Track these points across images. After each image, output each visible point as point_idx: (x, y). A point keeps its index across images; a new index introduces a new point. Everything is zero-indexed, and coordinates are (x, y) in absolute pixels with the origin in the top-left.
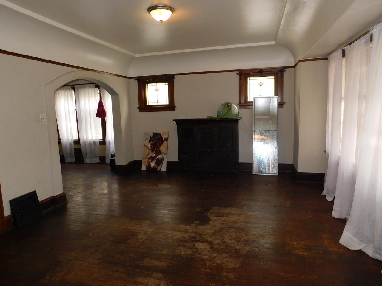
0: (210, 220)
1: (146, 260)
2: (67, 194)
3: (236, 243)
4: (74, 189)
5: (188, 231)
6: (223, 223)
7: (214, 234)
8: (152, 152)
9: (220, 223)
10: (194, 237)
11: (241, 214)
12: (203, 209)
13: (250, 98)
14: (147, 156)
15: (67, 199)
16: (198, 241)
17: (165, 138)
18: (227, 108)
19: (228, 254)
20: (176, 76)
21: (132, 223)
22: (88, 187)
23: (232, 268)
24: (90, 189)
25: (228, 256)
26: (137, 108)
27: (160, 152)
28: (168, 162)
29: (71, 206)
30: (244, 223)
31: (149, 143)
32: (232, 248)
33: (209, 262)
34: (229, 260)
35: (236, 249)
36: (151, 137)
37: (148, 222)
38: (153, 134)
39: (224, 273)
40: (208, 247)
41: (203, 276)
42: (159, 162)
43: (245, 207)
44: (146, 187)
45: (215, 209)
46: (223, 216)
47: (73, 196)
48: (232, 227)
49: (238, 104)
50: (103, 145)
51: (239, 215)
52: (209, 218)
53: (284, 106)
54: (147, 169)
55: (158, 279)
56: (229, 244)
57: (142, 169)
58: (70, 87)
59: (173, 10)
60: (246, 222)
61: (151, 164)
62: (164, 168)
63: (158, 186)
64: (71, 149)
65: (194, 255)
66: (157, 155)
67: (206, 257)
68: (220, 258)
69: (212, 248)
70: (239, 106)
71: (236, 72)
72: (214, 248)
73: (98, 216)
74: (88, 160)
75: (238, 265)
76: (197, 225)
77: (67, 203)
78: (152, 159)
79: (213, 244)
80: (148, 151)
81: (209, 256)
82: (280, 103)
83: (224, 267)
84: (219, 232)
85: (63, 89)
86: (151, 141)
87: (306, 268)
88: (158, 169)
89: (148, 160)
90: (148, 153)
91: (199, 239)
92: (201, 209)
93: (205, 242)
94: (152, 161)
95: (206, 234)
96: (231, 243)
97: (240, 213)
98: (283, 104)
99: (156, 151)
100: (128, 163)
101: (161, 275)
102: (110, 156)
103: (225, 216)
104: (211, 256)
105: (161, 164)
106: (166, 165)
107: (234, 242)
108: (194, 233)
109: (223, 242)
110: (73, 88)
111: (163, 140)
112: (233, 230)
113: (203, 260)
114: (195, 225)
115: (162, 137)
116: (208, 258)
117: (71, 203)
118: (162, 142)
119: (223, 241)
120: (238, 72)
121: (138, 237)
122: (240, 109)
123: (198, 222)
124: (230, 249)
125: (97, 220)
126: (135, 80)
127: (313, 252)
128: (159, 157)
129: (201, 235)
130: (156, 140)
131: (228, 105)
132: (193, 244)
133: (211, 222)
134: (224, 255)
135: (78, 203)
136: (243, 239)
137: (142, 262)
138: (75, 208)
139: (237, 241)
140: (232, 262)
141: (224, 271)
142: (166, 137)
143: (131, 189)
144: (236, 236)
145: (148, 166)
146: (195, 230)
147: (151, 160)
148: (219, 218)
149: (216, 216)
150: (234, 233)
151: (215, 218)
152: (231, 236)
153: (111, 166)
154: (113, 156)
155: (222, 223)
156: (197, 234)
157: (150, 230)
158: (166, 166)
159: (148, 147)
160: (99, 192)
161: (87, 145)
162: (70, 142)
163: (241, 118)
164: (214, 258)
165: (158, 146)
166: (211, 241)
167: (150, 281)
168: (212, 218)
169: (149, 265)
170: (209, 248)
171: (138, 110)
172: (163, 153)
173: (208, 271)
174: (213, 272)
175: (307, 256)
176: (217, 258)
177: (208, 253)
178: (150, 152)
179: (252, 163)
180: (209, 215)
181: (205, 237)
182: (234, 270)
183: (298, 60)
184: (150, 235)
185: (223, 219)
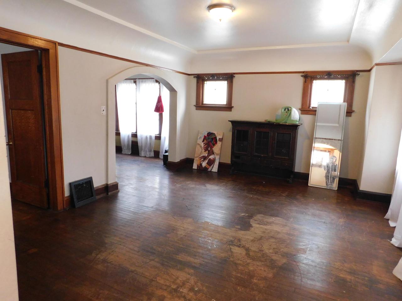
0: (252, 227)
1: (182, 255)
2: (119, 183)
3: (273, 253)
4: (127, 179)
5: (227, 234)
6: (265, 232)
7: (253, 241)
8: (205, 151)
9: (261, 231)
10: (232, 241)
11: (286, 226)
12: (247, 215)
13: (314, 104)
14: (200, 156)
15: (119, 188)
16: (235, 245)
17: (219, 139)
18: (287, 112)
19: (263, 263)
20: (236, 75)
21: (174, 218)
22: (140, 179)
23: (263, 277)
24: (141, 182)
25: (263, 265)
26: (194, 105)
27: (213, 152)
28: (220, 163)
29: (122, 195)
30: (287, 235)
31: (203, 142)
32: (268, 258)
33: (242, 267)
34: (263, 268)
35: (272, 260)
36: (205, 136)
37: (190, 220)
38: (208, 133)
39: (255, 280)
40: (244, 252)
41: (233, 279)
42: (211, 163)
43: (292, 219)
44: (194, 186)
45: (259, 217)
46: (266, 225)
47: (125, 186)
48: (272, 237)
49: (300, 109)
50: (159, 141)
51: (284, 226)
52: (251, 225)
53: (353, 114)
54: (198, 169)
55: (189, 274)
56: (266, 253)
57: (193, 168)
58: (132, 81)
59: (233, 8)
60: (289, 234)
61: (202, 163)
62: (215, 168)
63: (206, 186)
64: (128, 141)
65: (228, 258)
66: (209, 154)
67: (239, 262)
68: (253, 266)
69: (248, 255)
70: (300, 112)
71: (301, 74)
72: (249, 255)
73: (145, 207)
74: (143, 154)
75: (270, 275)
76: (237, 229)
77: (119, 191)
78: (205, 158)
79: (250, 250)
80: (201, 150)
81: (243, 261)
82: (349, 111)
83: (256, 275)
84: (258, 240)
85: (126, 82)
86: (205, 140)
87: (344, 292)
88: (209, 170)
89: (201, 159)
90: (200, 152)
91: (236, 243)
92: (244, 214)
93: (242, 247)
94: (203, 161)
95: (245, 240)
96: (268, 253)
97: (285, 224)
98: (352, 113)
99: (209, 151)
100: (180, 160)
101: (192, 271)
102: (164, 151)
103: (268, 225)
104: (245, 262)
105: (213, 165)
106: (217, 166)
107: (272, 252)
108: (233, 237)
109: (260, 251)
110: (135, 82)
111: (217, 140)
112: (273, 240)
113: (236, 264)
114: (235, 229)
115: (216, 137)
116: (242, 263)
117: (122, 192)
118: (216, 142)
119: (261, 249)
120: (303, 74)
121: (178, 233)
122: (302, 114)
123: (239, 227)
124: (266, 258)
125: (143, 211)
126: (194, 77)
127: (357, 277)
128: (211, 157)
129: (239, 240)
130: (210, 140)
131: (288, 110)
132: (230, 247)
133: (253, 229)
134: (259, 263)
135: (128, 193)
136: (283, 251)
137: (178, 256)
138: (125, 197)
139: (275, 252)
140: (265, 271)
141: (255, 278)
142: (221, 137)
143: (179, 186)
144: (275, 247)
145: (200, 166)
146: (234, 234)
147: (203, 159)
148: (262, 226)
149: (258, 224)
150: (274, 243)
151: (258, 226)
152: (270, 245)
153: (164, 162)
154: (166, 152)
155: (263, 232)
156: (236, 239)
157: (191, 228)
158: (217, 168)
159: (201, 146)
160: (149, 185)
161: (143, 138)
162: (128, 134)
163: (302, 124)
164: (248, 264)
165: (212, 146)
166: (248, 248)
167: (182, 274)
168: (254, 225)
169: (183, 260)
170: (245, 254)
171: (195, 108)
172: (215, 153)
173: (239, 275)
174: (243, 277)
175: (348, 280)
176: (250, 264)
177: (243, 258)
178: (202, 151)
179: (309, 174)
180: (252, 222)
181: (243, 243)
182: (265, 279)
183: (374, 64)
184: (189, 232)
185: (265, 227)
